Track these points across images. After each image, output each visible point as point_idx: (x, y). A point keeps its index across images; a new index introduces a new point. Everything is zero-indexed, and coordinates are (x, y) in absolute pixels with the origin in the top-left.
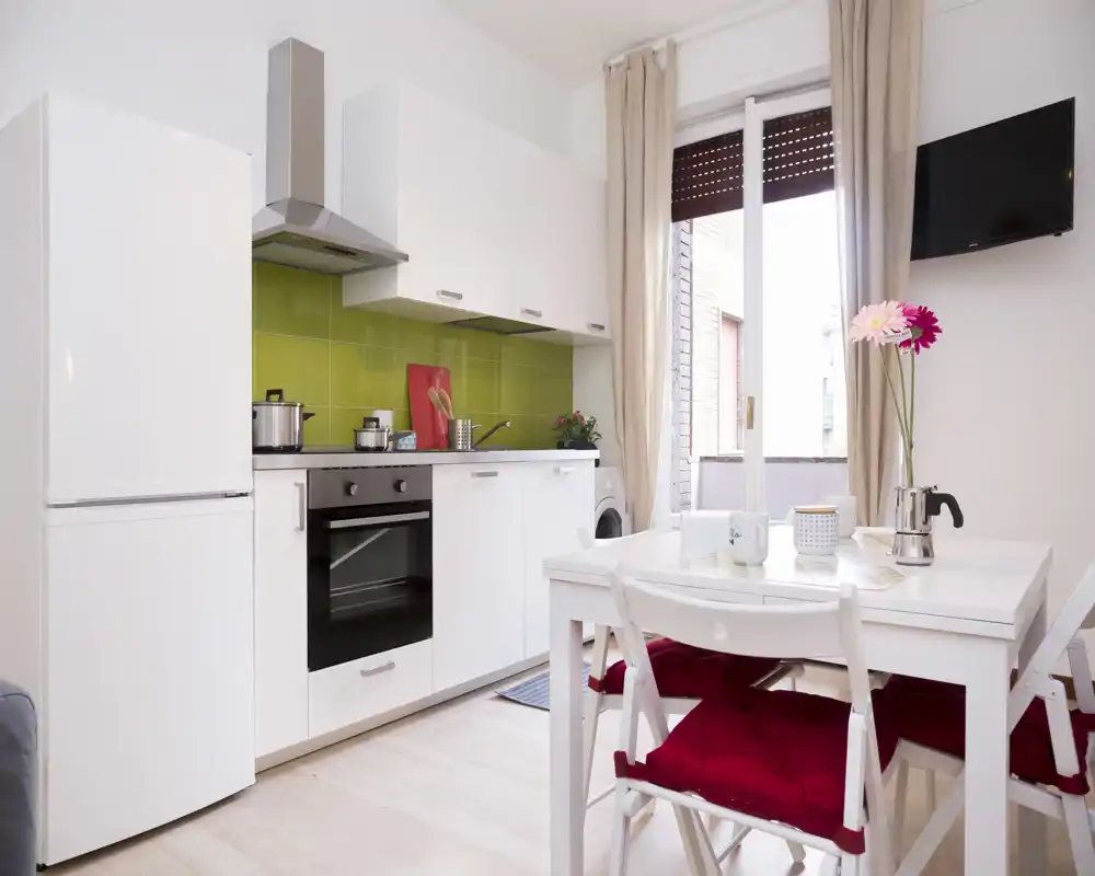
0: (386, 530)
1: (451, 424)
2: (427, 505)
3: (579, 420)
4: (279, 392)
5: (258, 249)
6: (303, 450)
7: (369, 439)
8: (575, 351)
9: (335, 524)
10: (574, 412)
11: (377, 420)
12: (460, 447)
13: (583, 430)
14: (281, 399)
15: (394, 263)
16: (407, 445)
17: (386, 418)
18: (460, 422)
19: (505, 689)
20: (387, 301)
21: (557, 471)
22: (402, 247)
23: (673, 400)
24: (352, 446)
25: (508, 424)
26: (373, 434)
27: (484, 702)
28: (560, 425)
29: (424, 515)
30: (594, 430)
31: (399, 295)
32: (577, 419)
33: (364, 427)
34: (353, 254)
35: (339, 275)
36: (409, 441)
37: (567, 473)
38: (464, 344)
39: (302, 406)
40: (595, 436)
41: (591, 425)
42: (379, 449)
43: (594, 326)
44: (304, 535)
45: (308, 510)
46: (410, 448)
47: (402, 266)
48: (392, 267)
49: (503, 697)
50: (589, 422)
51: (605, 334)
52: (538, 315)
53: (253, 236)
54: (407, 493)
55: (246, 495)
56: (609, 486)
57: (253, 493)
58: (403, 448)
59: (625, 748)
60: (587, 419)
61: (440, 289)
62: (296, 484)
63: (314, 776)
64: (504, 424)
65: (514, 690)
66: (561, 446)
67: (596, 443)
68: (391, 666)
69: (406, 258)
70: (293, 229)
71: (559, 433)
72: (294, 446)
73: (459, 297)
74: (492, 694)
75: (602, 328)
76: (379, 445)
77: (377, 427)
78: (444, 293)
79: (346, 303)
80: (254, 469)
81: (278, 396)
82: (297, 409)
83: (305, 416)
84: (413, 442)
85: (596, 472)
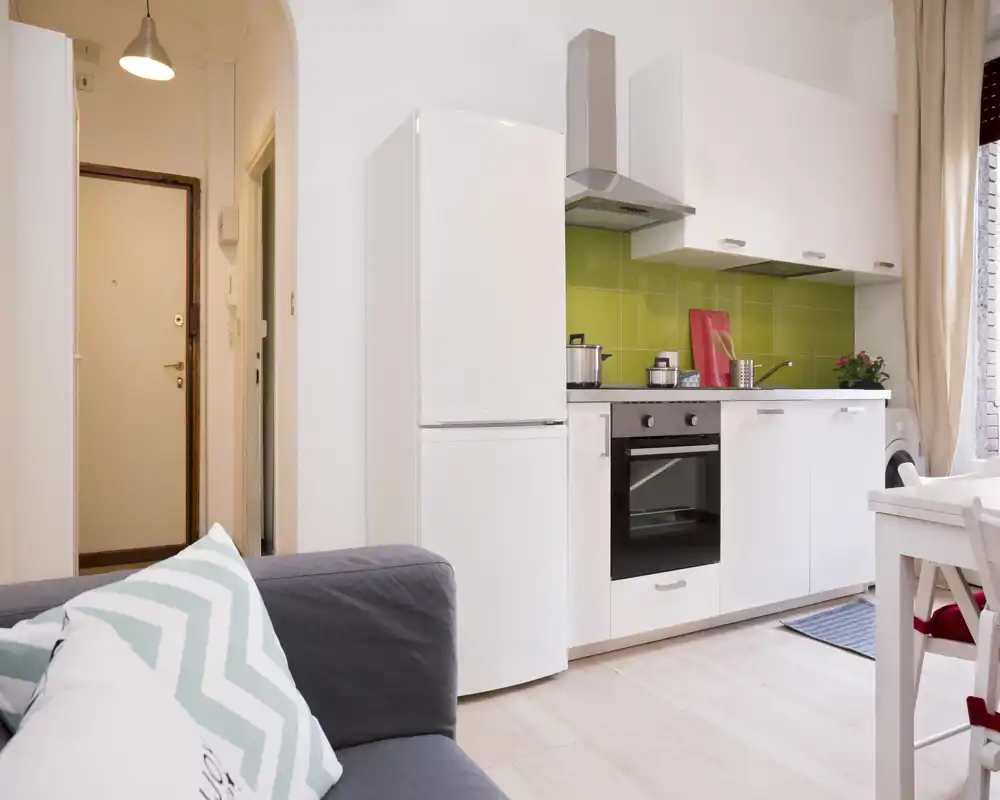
0: (676, 460)
1: (733, 364)
2: (715, 438)
3: (864, 361)
4: (581, 336)
5: (569, 212)
6: (602, 386)
7: (660, 377)
8: (856, 290)
9: (635, 452)
10: (857, 353)
11: (667, 360)
12: (742, 386)
13: (869, 371)
14: (582, 343)
15: (681, 217)
16: (691, 383)
17: (674, 358)
18: (742, 362)
19: (789, 620)
20: (675, 251)
21: (844, 410)
22: (687, 202)
23: (979, 339)
24: (645, 384)
25: (790, 364)
26: (664, 373)
27: (769, 631)
28: (843, 365)
29: (713, 448)
30: (881, 371)
31: (686, 246)
32: (862, 358)
33: (656, 366)
34: (643, 211)
35: (627, 232)
36: (694, 380)
37: (855, 413)
38: (739, 289)
39: (600, 349)
40: (883, 377)
41: (877, 366)
42: (670, 386)
43: (883, 264)
44: (608, 459)
45: (612, 439)
46: (694, 385)
47: (689, 219)
48: (679, 222)
49: (788, 628)
50: (876, 363)
51: (896, 272)
52: (821, 257)
53: (566, 201)
54: (699, 426)
55: (561, 423)
56: (899, 426)
57: (567, 423)
58: (688, 385)
59: (984, 696)
60: (873, 359)
61: (724, 238)
62: (602, 416)
63: (616, 672)
64: (786, 364)
65: (800, 622)
66: (844, 386)
67: (883, 384)
68: (682, 584)
69: (692, 211)
70: (595, 194)
71: (841, 374)
72: (594, 384)
73: (742, 244)
74: (777, 623)
75: (890, 265)
76: (670, 383)
77: (668, 366)
78: (728, 241)
79: (633, 258)
80: (568, 402)
81: (580, 340)
82: (597, 350)
83: (604, 357)
84: (697, 381)
85: (886, 412)
